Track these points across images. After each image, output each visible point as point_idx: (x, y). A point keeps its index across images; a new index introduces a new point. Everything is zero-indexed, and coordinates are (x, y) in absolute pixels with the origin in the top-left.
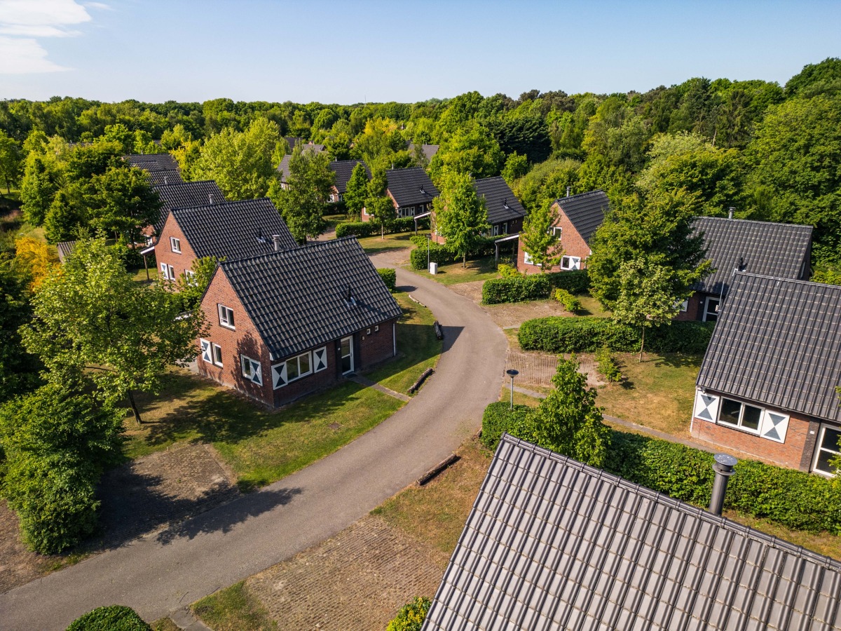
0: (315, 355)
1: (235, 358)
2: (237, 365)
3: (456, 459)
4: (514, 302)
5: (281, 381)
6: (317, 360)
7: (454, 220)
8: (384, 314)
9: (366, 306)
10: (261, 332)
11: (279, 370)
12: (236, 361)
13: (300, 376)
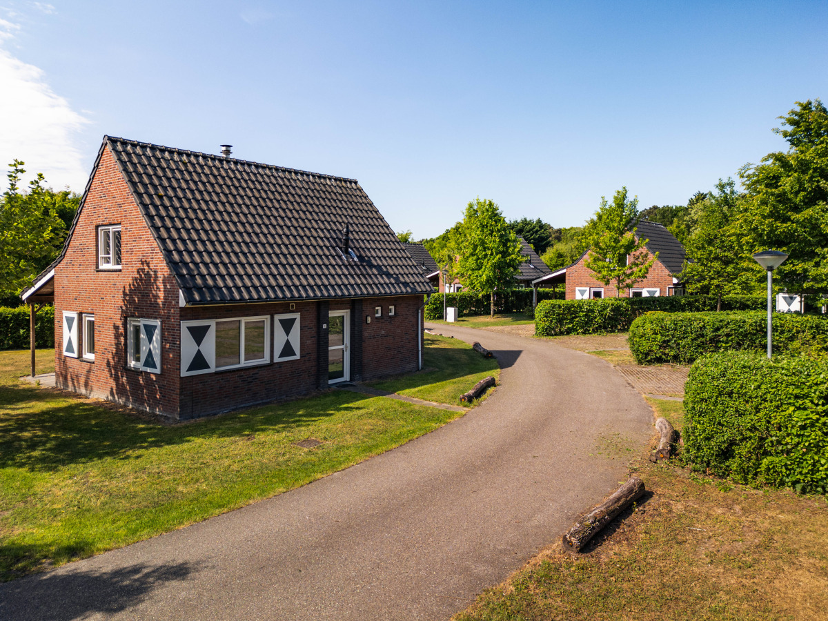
0: (277, 325)
1: (116, 328)
2: (117, 345)
3: (640, 495)
4: (584, 333)
5: (199, 361)
6: (280, 338)
7: (480, 248)
8: (406, 284)
9: (375, 266)
10: (168, 253)
11: (198, 334)
12: (117, 336)
13: (244, 363)
